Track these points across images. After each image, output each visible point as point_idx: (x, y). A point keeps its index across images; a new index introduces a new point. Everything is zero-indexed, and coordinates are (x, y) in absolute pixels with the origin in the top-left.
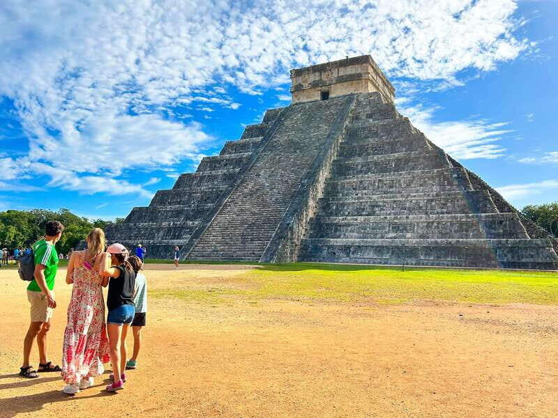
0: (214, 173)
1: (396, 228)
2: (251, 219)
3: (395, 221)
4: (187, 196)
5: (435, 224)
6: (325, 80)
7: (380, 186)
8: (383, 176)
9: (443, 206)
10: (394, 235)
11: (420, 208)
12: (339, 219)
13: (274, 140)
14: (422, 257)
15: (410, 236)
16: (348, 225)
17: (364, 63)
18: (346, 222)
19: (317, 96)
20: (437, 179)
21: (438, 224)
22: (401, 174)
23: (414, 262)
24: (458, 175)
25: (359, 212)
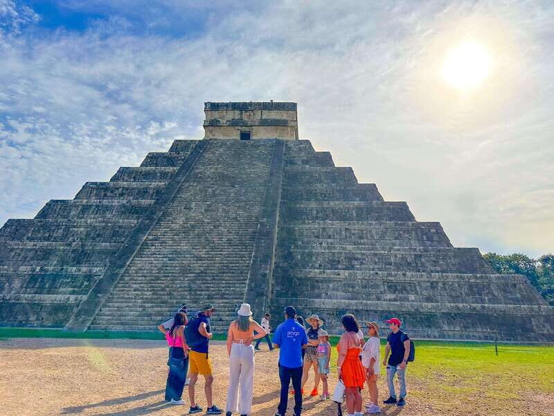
0: (105, 202)
1: (393, 287)
2: (197, 266)
3: (389, 278)
4: (61, 231)
5: (440, 285)
6: (247, 119)
7: (348, 235)
8: (350, 224)
9: (434, 264)
10: (393, 296)
11: (409, 264)
12: (315, 273)
13: (197, 171)
14: (446, 328)
15: (413, 299)
16: (329, 281)
17: (291, 110)
18: (325, 276)
19: (235, 135)
20: (413, 232)
21: (444, 284)
22: (371, 224)
23: (437, 335)
24: (437, 231)
25: (333, 264)
